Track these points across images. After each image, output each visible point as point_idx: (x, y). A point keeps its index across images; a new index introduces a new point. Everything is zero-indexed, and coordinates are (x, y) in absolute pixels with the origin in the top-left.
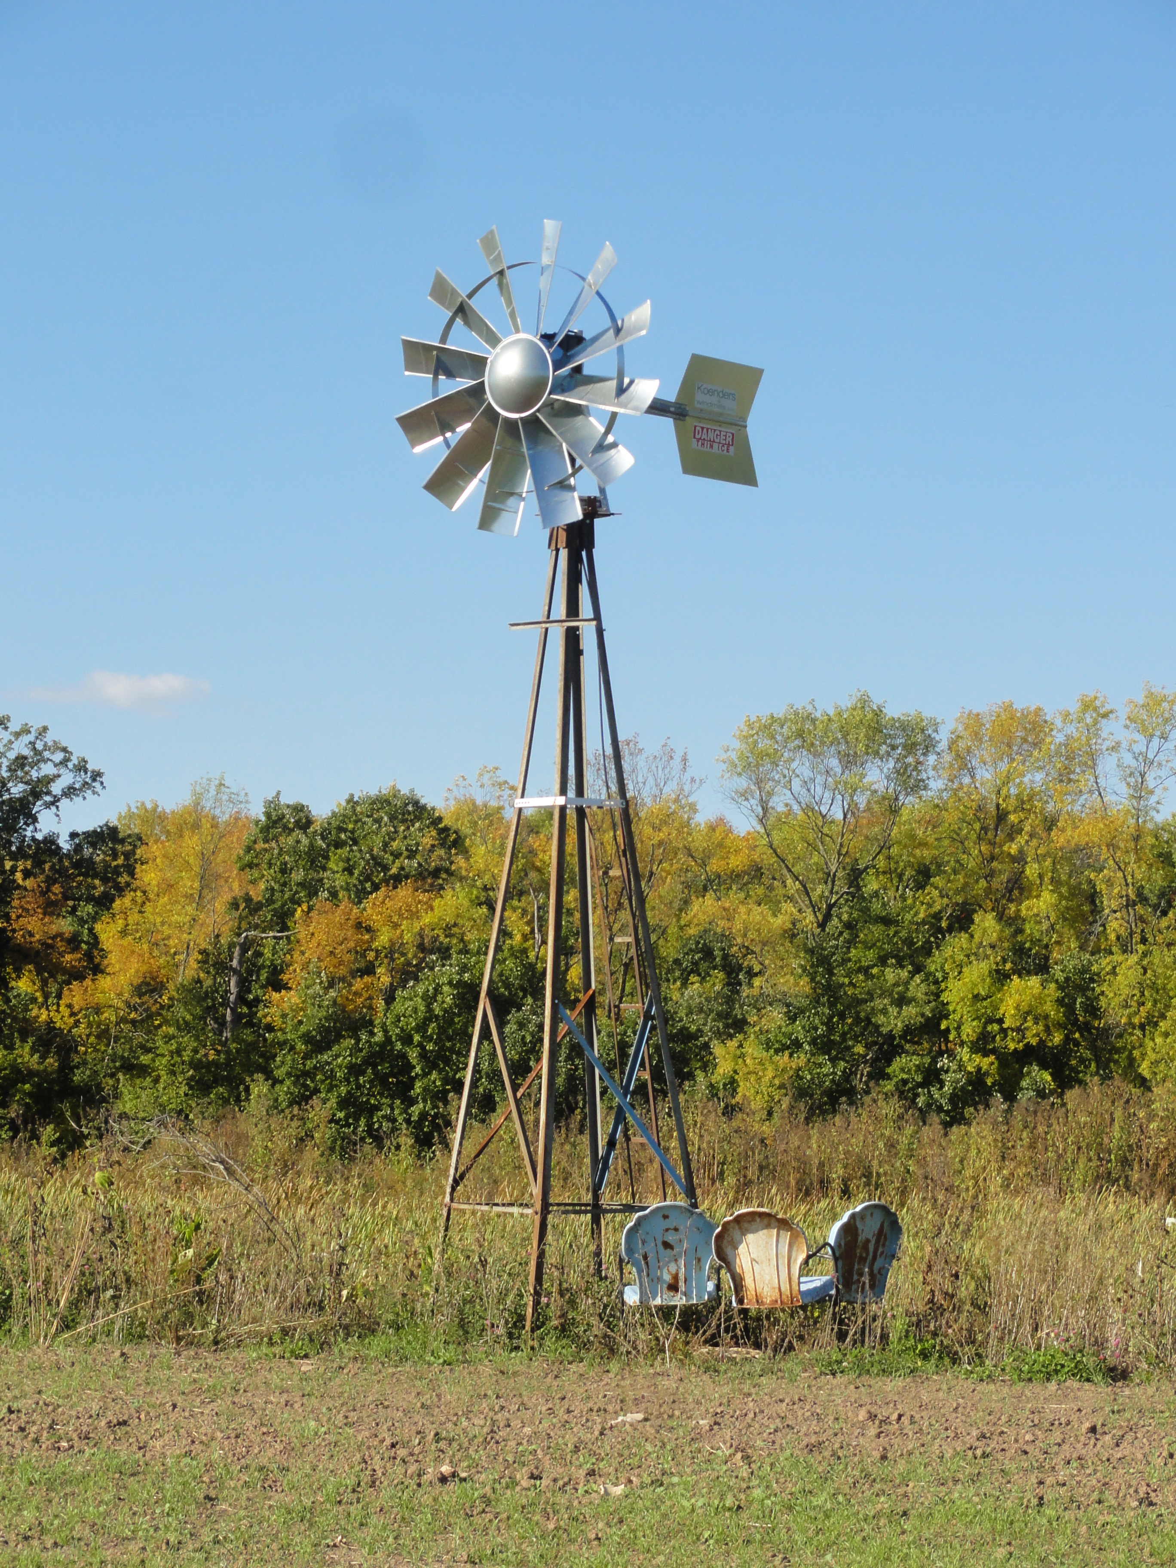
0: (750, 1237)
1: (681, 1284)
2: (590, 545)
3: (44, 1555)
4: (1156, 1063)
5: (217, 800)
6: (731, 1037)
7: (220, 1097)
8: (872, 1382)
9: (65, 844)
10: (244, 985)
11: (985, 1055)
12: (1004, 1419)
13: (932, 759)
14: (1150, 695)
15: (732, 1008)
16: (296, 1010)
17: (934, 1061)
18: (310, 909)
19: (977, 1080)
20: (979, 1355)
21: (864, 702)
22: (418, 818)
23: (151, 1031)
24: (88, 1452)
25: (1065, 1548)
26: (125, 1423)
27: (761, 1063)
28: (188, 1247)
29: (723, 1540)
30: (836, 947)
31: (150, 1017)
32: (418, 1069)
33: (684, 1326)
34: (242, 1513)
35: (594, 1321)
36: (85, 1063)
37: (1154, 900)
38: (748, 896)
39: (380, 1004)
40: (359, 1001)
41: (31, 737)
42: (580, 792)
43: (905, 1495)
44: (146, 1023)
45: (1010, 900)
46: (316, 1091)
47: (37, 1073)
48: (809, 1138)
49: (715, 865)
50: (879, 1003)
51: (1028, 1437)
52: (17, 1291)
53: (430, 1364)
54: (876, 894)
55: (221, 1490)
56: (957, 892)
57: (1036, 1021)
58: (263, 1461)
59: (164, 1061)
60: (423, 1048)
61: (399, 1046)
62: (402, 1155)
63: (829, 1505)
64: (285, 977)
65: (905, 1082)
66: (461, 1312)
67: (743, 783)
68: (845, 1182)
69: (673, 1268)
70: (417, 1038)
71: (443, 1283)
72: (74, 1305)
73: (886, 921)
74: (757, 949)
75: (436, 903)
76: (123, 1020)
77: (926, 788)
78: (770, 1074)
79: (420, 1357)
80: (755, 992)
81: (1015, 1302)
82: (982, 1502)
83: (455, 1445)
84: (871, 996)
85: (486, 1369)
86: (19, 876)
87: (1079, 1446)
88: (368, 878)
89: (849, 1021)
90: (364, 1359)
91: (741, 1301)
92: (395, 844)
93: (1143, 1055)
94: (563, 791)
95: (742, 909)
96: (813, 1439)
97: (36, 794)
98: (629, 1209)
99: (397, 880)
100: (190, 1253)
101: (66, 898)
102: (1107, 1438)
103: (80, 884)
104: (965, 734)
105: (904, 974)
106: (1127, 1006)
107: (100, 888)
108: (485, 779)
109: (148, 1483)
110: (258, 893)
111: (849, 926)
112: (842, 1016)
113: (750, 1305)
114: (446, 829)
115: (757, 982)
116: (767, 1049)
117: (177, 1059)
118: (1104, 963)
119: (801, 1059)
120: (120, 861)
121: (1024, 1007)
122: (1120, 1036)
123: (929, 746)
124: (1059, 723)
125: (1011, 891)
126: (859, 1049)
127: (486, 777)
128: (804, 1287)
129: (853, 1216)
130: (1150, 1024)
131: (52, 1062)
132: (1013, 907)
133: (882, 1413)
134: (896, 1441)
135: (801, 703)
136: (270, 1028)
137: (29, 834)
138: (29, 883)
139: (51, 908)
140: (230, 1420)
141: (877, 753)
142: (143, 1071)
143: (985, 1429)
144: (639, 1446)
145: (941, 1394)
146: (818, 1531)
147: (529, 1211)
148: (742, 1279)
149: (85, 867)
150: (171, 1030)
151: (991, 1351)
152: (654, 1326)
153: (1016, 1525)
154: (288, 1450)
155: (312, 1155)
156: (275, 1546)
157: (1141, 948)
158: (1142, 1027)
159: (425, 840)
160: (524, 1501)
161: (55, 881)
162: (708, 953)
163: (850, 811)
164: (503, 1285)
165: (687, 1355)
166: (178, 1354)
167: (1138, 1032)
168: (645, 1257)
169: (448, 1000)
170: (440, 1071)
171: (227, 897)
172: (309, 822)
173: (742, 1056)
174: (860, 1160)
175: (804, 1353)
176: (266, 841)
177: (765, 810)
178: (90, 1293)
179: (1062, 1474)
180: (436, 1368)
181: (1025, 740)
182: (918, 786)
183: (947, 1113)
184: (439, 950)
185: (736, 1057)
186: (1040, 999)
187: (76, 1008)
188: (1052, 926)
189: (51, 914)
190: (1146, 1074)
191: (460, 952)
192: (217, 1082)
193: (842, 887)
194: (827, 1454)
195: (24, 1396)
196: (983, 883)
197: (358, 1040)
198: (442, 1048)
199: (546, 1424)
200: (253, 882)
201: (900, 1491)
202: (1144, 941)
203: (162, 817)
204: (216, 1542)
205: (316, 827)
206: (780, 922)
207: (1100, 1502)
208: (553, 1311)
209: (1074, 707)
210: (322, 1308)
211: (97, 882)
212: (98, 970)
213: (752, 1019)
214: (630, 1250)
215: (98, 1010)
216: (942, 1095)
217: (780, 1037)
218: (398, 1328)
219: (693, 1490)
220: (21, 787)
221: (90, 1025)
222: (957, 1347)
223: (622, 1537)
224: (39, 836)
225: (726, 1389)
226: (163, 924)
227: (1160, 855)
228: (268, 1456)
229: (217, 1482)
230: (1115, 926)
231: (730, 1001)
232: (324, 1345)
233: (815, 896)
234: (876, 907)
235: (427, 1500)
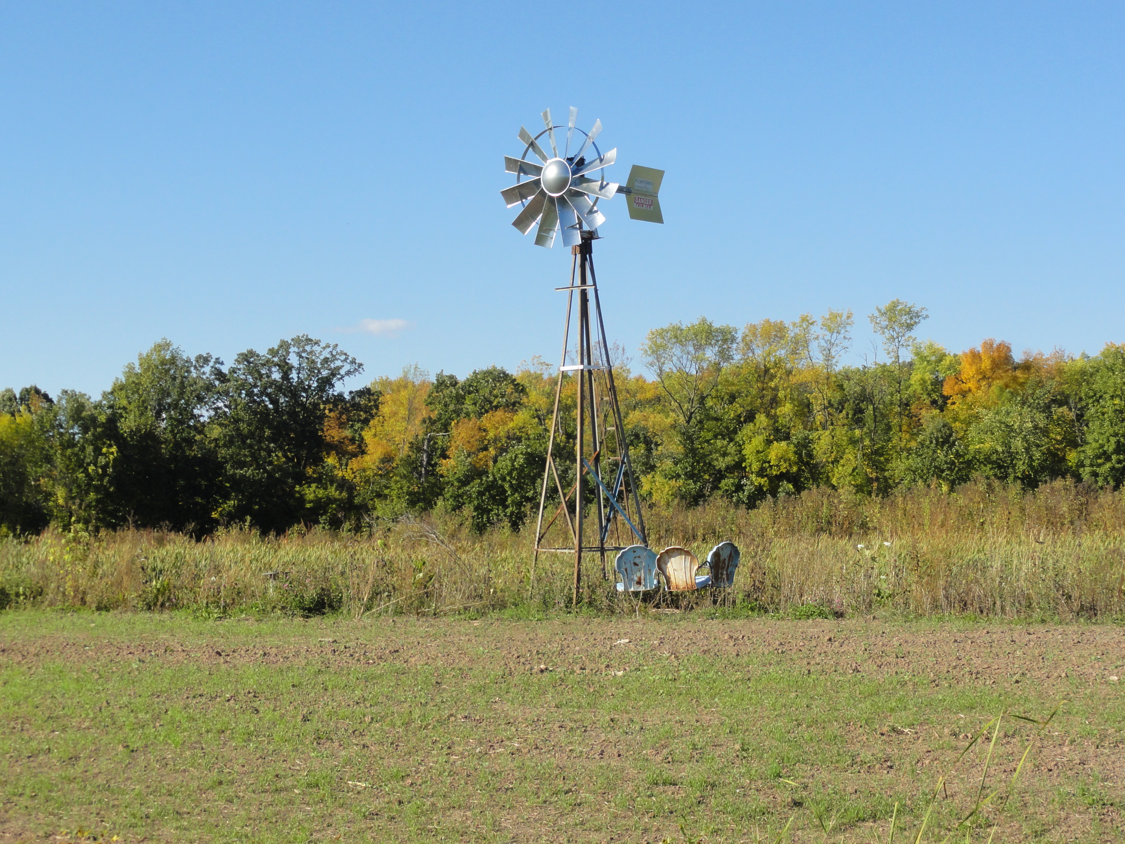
0: (673, 559)
1: (642, 581)
2: (590, 252)
3: (366, 710)
4: (839, 479)
5: (415, 374)
6: (649, 473)
7: (421, 507)
8: (729, 622)
9: (347, 397)
10: (430, 457)
11: (763, 477)
12: (790, 636)
13: (735, 346)
14: (831, 314)
15: (649, 461)
16: (454, 467)
17: (740, 481)
18: (458, 422)
19: (759, 489)
20: (777, 609)
21: (704, 320)
22: (505, 380)
23: (389, 479)
24: (382, 664)
25: (821, 692)
26: (397, 651)
27: (663, 485)
28: (420, 572)
29: (669, 694)
30: (694, 431)
31: (388, 473)
32: (509, 493)
33: (644, 600)
34: (453, 689)
35: (604, 599)
36: (359, 494)
37: (836, 406)
38: (654, 410)
39: (491, 463)
40: (482, 463)
41: (330, 349)
42: (589, 363)
43: (748, 671)
44: (386, 475)
45: (772, 408)
46: (464, 503)
47: (338, 500)
48: (688, 516)
49: (639, 396)
50: (714, 456)
51: (801, 644)
52: (345, 594)
53: (531, 621)
54: (712, 407)
55: (443, 679)
56: (748, 405)
57: (785, 461)
58: (461, 665)
59: (395, 492)
60: (511, 483)
61: (500, 482)
62: (505, 530)
63: (715, 677)
64: (448, 453)
65: (727, 491)
66: (544, 597)
67: (650, 359)
68: (704, 535)
69: (638, 574)
70: (508, 478)
71: (535, 585)
72: (371, 599)
73: (717, 419)
74: (659, 434)
75: (515, 418)
76: (376, 474)
77: (732, 359)
78: (667, 489)
79: (527, 618)
80: (659, 453)
81: (792, 584)
82: (783, 673)
83: (546, 656)
84: (711, 453)
85: (557, 622)
86: (327, 412)
87: (824, 647)
88: (483, 407)
89: (702, 464)
90: (502, 619)
91: (669, 588)
92: (495, 392)
93: (833, 475)
94: (582, 363)
95: (652, 416)
96: (706, 648)
97: (333, 375)
98: (618, 549)
99: (497, 407)
100: (421, 575)
101: (348, 420)
102: (837, 643)
103: (354, 415)
104: (750, 334)
105: (725, 442)
106: (825, 454)
107: (363, 416)
108: (535, 362)
109: (410, 677)
110: (434, 416)
111: (701, 422)
112: (698, 462)
113: (673, 590)
114: (518, 384)
115: (660, 448)
116: (666, 478)
117: (401, 491)
118: (814, 435)
119: (680, 482)
120: (372, 403)
121: (780, 455)
122: (823, 467)
123: (733, 340)
124: (791, 328)
125: (772, 404)
126: (707, 477)
127: (536, 359)
128: (697, 581)
129: (718, 549)
130: (836, 461)
131: (344, 494)
132: (773, 411)
133: (735, 635)
134: (742, 648)
135: (675, 322)
136: (442, 476)
137: (331, 392)
138: (332, 414)
139: (342, 425)
140: (444, 648)
141: (710, 344)
142: (385, 497)
143: (782, 641)
144: (628, 653)
145: (761, 626)
146: (711, 689)
147: (573, 551)
148: (669, 578)
149: (356, 406)
150: (398, 478)
151: (782, 607)
152: (631, 600)
153: (799, 683)
154: (472, 660)
155: (465, 531)
156: (469, 703)
157: (831, 427)
158: (833, 463)
159: (508, 390)
160: (579, 680)
161: (343, 414)
162: (637, 436)
163: (700, 369)
164: (563, 585)
165: (646, 613)
166: (418, 620)
167: (831, 465)
168: (626, 570)
169: (522, 461)
170: (519, 493)
171: (420, 418)
172: (456, 383)
173: (654, 482)
174: (710, 526)
175: (699, 610)
176: (437, 392)
177: (661, 370)
178: (377, 594)
179: (818, 660)
180: (534, 622)
181: (776, 336)
182: (730, 358)
183: (747, 504)
184: (517, 439)
185: (651, 482)
186: (786, 451)
187: (355, 470)
188: (791, 419)
189: (342, 428)
190: (835, 484)
191: (526, 439)
192: (419, 501)
193: (696, 404)
194: (712, 654)
195: (351, 640)
196: (759, 401)
197: (482, 480)
198: (520, 482)
199: (585, 645)
200: (433, 411)
201: (746, 669)
202: (832, 424)
203: (390, 383)
204: (442, 702)
205: (459, 385)
206: (669, 421)
207: (835, 671)
208: (585, 595)
209: (798, 320)
210: (481, 597)
211: (362, 413)
212: (363, 452)
213: (658, 465)
214: (619, 566)
215: (364, 470)
216: (744, 496)
217: (671, 473)
218: (516, 605)
219: (653, 672)
220: (327, 372)
221: (361, 477)
222: (766, 605)
223: (624, 694)
224: (336, 393)
225: (665, 627)
226: (392, 430)
227: (838, 386)
228: (464, 663)
229: (441, 676)
230: (819, 418)
231: (648, 457)
232: (484, 614)
233: (684, 409)
234: (712, 412)
235: (535, 680)
